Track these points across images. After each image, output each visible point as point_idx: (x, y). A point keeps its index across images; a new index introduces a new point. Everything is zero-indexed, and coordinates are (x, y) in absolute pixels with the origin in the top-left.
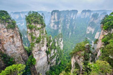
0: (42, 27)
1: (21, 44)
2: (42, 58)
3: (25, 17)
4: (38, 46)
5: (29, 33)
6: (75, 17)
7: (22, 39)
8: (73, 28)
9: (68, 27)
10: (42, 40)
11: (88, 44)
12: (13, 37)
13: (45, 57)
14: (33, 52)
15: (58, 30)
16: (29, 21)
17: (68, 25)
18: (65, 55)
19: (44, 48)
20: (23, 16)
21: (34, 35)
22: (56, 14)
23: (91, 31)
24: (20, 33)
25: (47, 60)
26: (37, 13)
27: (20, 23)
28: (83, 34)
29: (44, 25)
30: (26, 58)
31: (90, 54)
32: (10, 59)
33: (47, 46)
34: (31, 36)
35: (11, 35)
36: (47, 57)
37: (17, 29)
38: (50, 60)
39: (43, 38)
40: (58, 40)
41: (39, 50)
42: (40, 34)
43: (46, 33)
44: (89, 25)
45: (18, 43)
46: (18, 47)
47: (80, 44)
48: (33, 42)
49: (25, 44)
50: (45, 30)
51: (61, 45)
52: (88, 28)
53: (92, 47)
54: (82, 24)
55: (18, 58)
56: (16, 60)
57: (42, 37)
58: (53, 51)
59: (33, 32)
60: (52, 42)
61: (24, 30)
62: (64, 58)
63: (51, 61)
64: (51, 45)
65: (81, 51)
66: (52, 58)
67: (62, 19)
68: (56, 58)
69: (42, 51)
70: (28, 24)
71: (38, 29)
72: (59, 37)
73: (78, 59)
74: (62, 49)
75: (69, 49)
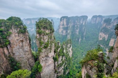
0: (51, 33)
1: (29, 49)
2: (48, 65)
3: (35, 23)
4: (45, 51)
5: (38, 38)
6: (85, 23)
7: (31, 43)
8: (83, 34)
9: (77, 33)
10: (50, 45)
11: (101, 52)
12: (22, 41)
13: (52, 63)
14: (40, 58)
15: (67, 35)
16: (39, 27)
17: (78, 31)
18: (74, 64)
19: (52, 54)
20: (34, 22)
21: (42, 40)
22: (65, 20)
23: (104, 38)
24: (29, 37)
25: (54, 67)
26: (47, 19)
27: (30, 29)
28: (95, 40)
29: (52, 31)
30: (32, 64)
32: (16, 63)
33: (55, 52)
34: (40, 41)
35: (21, 39)
36: (54, 64)
37: (27, 34)
38: (57, 69)
39: (51, 43)
40: (67, 47)
41: (46, 56)
42: (48, 40)
43: (54, 39)
44: (101, 31)
45: (26, 47)
46: (26, 51)
47: (92, 52)
48: (41, 47)
49: (33, 48)
50: (53, 35)
51: (70, 52)
52: (100, 34)
53: (107, 56)
54: (93, 30)
55: (24, 63)
56: (22, 65)
57: (50, 42)
58: (61, 59)
59: (41, 37)
60: (60, 48)
61: (33, 35)
62: (73, 67)
63: (58, 69)
64: (58, 51)
65: (93, 60)
66: (60, 66)
67: (71, 25)
68: (64, 66)
69: (50, 57)
70: (37, 30)
71: (47, 34)
72: (67, 43)
73: (90, 69)
74: (71, 57)
75: (79, 56)
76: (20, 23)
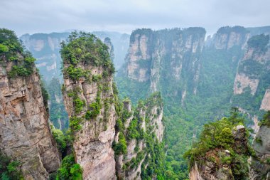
0: (104, 75)
1: (43, 121)
2: (100, 166)
3: (59, 47)
4: (90, 128)
5: (68, 89)
6: (199, 47)
7: (48, 107)
8: (192, 78)
9: (177, 76)
10: (102, 110)
11: (240, 126)
12: (22, 100)
13: (110, 161)
14: (75, 147)
15: (149, 82)
16: (70, 58)
17: (178, 69)
18: (169, 160)
19: (109, 135)
20: (56, 46)
21: (81, 96)
22: (144, 39)
23: (249, 88)
24: (43, 89)
25: (114, 171)
26: (92, 35)
27: (44, 64)
28: (225, 95)
29: (109, 70)
30: (53, 164)
31: (250, 159)
32: (7, 164)
33: (117, 128)
34: (74, 99)
35: (20, 94)
36: (114, 162)
37: (36, 79)
38: (124, 174)
39: (106, 105)
40: (149, 113)
41: (92, 141)
42: (98, 95)
43: (115, 92)
44: (241, 71)
45: (35, 117)
46: (36, 128)
47: (216, 126)
48: (79, 117)
49: (55, 120)
50: (111, 83)
51: (157, 128)
52: (239, 78)
53: (255, 136)
54: (218, 66)
55: (31, 163)
56: (24, 169)
57: (102, 103)
58: (135, 146)
59: (78, 89)
60: (131, 118)
61: (55, 81)
62: (167, 168)
63: (127, 175)
64: (127, 126)
65: (219, 147)
66: (131, 166)
67: (160, 54)
68: (142, 166)
69: (103, 144)
70: (66, 66)
71: (94, 80)
72: (150, 104)
73: (212, 173)
74: (160, 140)
75: (181, 139)
76: (14, 47)
